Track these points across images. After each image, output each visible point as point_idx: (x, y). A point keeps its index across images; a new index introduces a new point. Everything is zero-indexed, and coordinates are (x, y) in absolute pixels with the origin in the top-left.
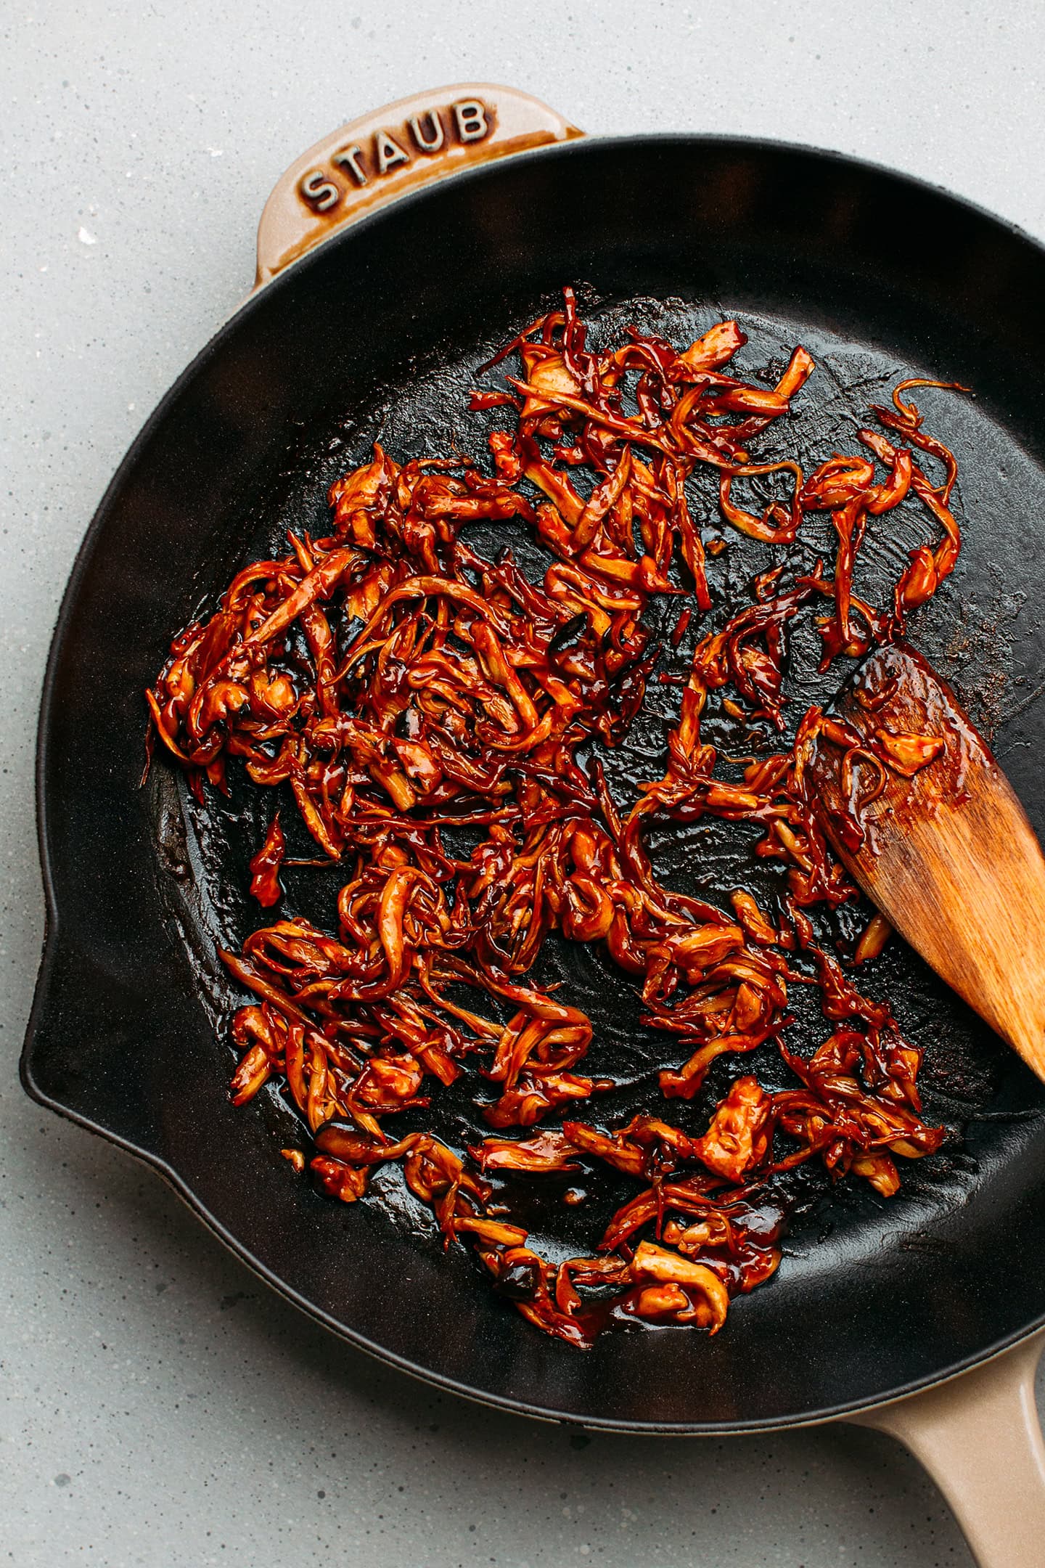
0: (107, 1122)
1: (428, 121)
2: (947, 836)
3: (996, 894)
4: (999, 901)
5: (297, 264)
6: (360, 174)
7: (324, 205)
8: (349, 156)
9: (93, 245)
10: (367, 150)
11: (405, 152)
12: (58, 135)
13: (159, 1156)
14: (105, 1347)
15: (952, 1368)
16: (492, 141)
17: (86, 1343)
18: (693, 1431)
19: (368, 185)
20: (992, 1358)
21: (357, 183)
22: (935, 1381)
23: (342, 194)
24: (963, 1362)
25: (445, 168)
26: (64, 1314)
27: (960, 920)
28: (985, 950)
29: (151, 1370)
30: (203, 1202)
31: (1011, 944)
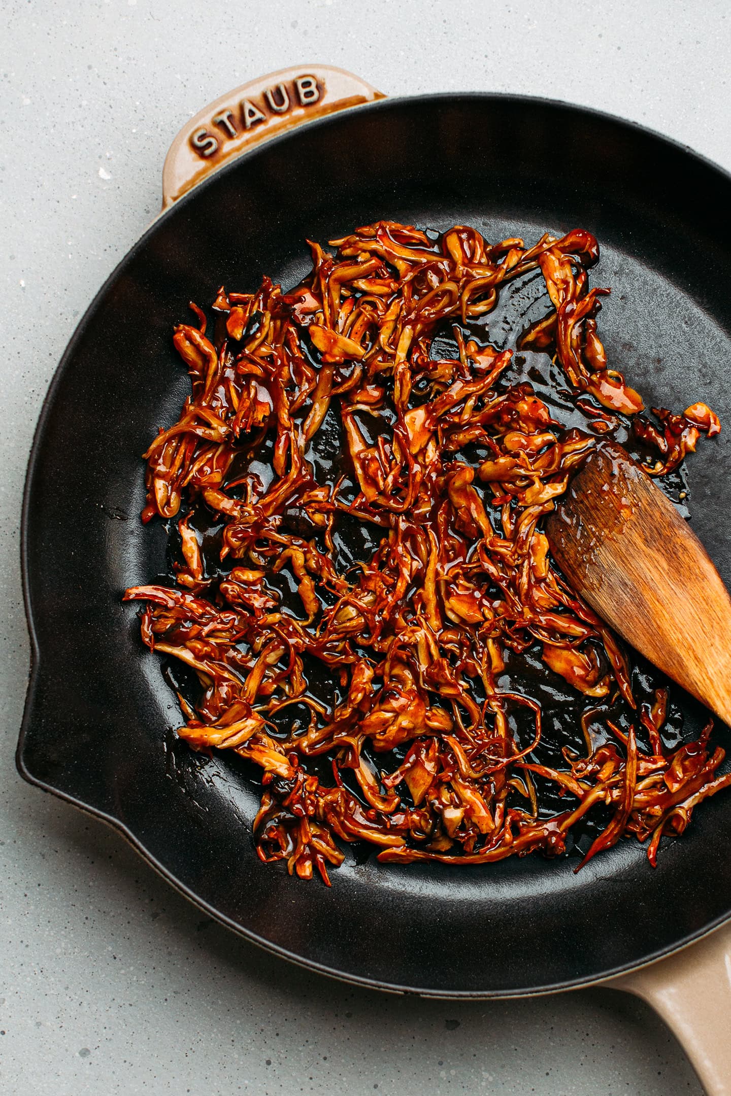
0: (78, 794)
1: (278, 92)
2: (651, 569)
3: (689, 605)
4: (692, 611)
5: (190, 193)
6: (232, 130)
7: (208, 152)
8: (224, 117)
9: (109, 180)
10: (236, 113)
11: (263, 113)
12: (84, 103)
13: (115, 817)
14: (115, 958)
15: (677, 944)
16: (323, 103)
17: (102, 955)
18: (497, 995)
19: (238, 137)
20: (705, 935)
21: (230, 136)
22: (665, 953)
23: (220, 144)
24: (685, 940)
25: (291, 123)
26: (86, 934)
27: (666, 626)
28: (686, 644)
29: (148, 974)
30: (147, 848)
31: (703, 639)
